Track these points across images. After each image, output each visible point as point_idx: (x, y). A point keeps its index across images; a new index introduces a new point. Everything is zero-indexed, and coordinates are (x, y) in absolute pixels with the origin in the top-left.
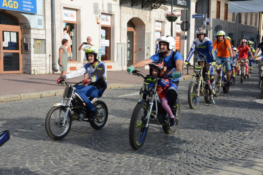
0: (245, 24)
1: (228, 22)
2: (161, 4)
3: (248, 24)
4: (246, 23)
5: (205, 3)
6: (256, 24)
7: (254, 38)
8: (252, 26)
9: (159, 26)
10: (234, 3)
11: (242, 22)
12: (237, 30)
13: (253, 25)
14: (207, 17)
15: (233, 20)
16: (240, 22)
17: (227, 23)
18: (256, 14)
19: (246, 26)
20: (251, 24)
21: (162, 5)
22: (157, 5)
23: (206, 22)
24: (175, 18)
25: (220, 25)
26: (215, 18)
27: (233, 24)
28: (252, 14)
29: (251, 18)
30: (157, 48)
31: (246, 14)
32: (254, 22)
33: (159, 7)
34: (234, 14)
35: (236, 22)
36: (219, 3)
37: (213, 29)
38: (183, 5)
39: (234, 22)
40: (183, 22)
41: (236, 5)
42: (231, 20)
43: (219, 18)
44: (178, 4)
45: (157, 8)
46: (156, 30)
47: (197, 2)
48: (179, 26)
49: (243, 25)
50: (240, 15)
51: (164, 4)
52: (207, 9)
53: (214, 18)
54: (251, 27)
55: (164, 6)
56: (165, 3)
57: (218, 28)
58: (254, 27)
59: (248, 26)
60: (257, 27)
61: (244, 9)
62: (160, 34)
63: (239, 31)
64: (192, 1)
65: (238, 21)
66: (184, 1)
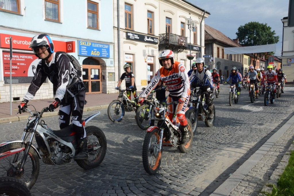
1: (224, 60)
3: (236, 61)
4: (235, 60)
5: (210, 48)
6: (241, 61)
10: (228, 49)
14: (212, 57)
15: (227, 58)
16: (231, 59)
18: (241, 55)
19: (235, 62)
20: (238, 61)
21: (184, 50)
22: (181, 50)
23: (211, 59)
24: (192, 58)
26: (217, 57)
28: (238, 55)
29: (237, 58)
31: (235, 55)
32: (239, 60)
34: (227, 55)
35: (229, 59)
37: (215, 64)
38: (197, 50)
39: (228, 60)
43: (219, 57)
44: (194, 49)
45: (181, 52)
47: (205, 48)
49: (233, 62)
50: (231, 55)
51: (186, 49)
52: (212, 52)
54: (238, 62)
55: (186, 50)
57: (218, 63)
58: (239, 63)
59: (236, 62)
60: (241, 63)
61: (233, 52)
63: (231, 65)
64: (202, 47)
65: (230, 59)
66: (197, 47)
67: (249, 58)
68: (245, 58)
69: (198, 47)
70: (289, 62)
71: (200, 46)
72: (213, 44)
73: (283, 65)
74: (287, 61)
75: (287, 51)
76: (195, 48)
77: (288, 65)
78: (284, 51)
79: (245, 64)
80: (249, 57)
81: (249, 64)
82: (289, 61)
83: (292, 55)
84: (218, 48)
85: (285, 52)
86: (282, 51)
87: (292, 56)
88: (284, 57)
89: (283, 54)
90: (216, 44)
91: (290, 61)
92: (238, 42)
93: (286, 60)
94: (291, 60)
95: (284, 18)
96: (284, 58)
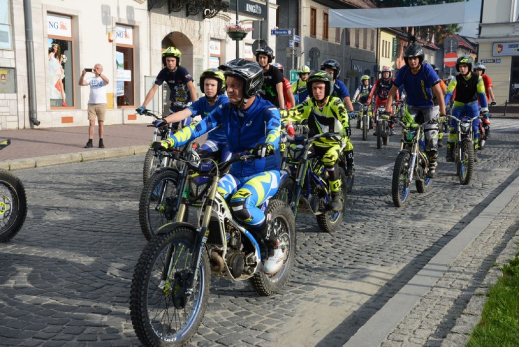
0: (355, 47)
1: (330, 44)
2: (219, 11)
3: (361, 47)
4: (357, 45)
6: (372, 48)
7: (369, 71)
8: (367, 51)
9: (216, 48)
10: (339, 13)
11: (351, 44)
12: (344, 56)
13: (368, 49)
14: (295, 34)
15: (337, 39)
16: (348, 43)
17: (328, 45)
18: (373, 32)
19: (357, 51)
20: (365, 47)
21: (221, 12)
22: (212, 11)
23: (294, 41)
24: (242, 35)
25: (316, 48)
26: (309, 36)
27: (337, 45)
28: (365, 30)
29: (364, 38)
31: (357, 31)
32: (369, 44)
33: (215, 15)
34: (338, 30)
35: (342, 43)
36: (313, 12)
37: (305, 55)
38: (255, 13)
39: (339, 44)
40: (257, 41)
41: (341, 15)
42: (334, 40)
43: (314, 36)
44: (247, 10)
45: (212, 17)
46: (211, 54)
47: (278, 8)
48: (250, 48)
49: (353, 49)
50: (347, 32)
51: (224, 11)
52: (296, 20)
53: (307, 35)
54: (365, 52)
55: (224, 13)
56: (225, 7)
57: (313, 52)
58: (369, 52)
59: (360, 51)
60: (374, 53)
61: (353, 22)
62: (218, 61)
63: (346, 59)
64: (270, 5)
65: (344, 42)
66: (257, 6)
67: (394, 39)
68: (383, 41)
69: (259, 5)
70: (495, 53)
71: (265, 4)
74: (492, 51)
75: (493, 21)
77: (494, 62)
78: (484, 21)
79: (383, 56)
80: (395, 37)
81: (393, 55)
82: (497, 49)
83: (506, 35)
84: (313, 11)
85: (488, 25)
86: (481, 21)
87: (504, 37)
88: (483, 38)
89: (482, 29)
91: (499, 49)
93: (488, 47)
94: (500, 46)
96: (484, 43)
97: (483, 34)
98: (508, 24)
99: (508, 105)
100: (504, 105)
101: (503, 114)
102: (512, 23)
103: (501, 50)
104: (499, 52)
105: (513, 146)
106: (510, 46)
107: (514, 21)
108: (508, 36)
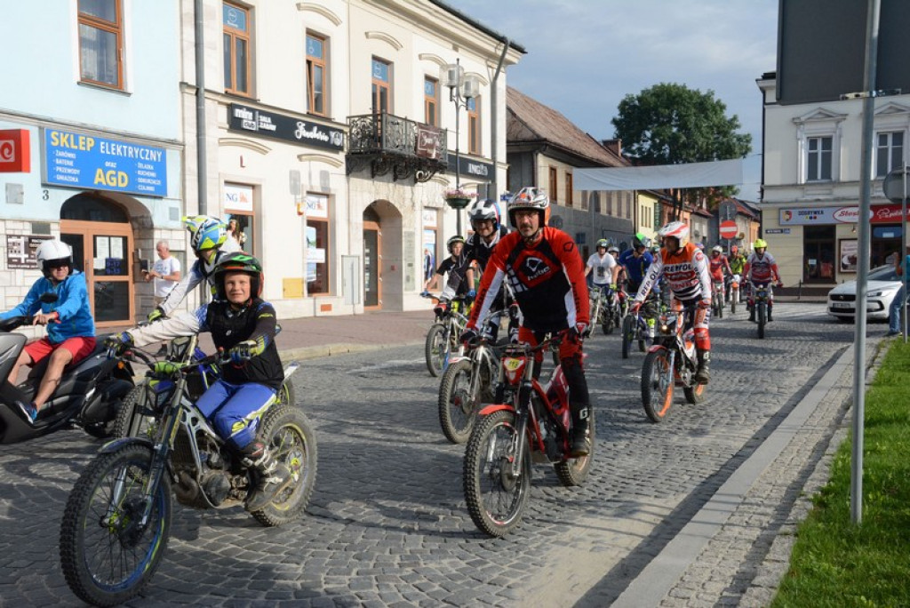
0: (607, 215)
1: (575, 211)
2: (434, 173)
3: (614, 214)
4: (610, 212)
5: (526, 170)
6: (629, 215)
7: (626, 244)
8: (622, 220)
9: (431, 219)
10: (586, 172)
11: (601, 210)
12: (593, 226)
13: (624, 216)
15: (584, 205)
16: (598, 209)
17: (572, 212)
18: (628, 195)
19: (610, 219)
20: (619, 213)
21: (437, 174)
22: (426, 174)
24: (464, 202)
25: (558, 216)
27: (585, 214)
28: (619, 193)
29: (618, 203)
30: (429, 264)
31: (609, 194)
32: (624, 211)
33: (430, 178)
34: (585, 193)
35: (590, 210)
36: (553, 172)
38: (480, 175)
39: (587, 211)
41: (589, 175)
42: (581, 206)
44: (470, 171)
45: (425, 181)
46: (425, 227)
47: (509, 167)
49: (604, 217)
50: (596, 195)
51: (441, 173)
54: (619, 220)
55: (441, 175)
56: (442, 169)
58: (625, 220)
59: (614, 219)
60: (631, 222)
61: (604, 183)
62: (434, 235)
63: (596, 229)
64: (498, 165)
65: (593, 209)
66: (482, 166)
67: (655, 204)
68: (642, 206)
69: (485, 164)
70: (783, 221)
71: (492, 163)
72: (537, 155)
73: (767, 232)
74: (779, 219)
75: (778, 183)
76: (473, 168)
77: (782, 231)
78: (766, 183)
79: (642, 225)
80: (656, 201)
81: (655, 225)
82: (784, 216)
83: (794, 199)
84: (553, 170)
85: (772, 187)
86: (763, 183)
87: (792, 202)
88: (767, 203)
89: (765, 192)
90: (544, 155)
91: (788, 217)
92: (621, 151)
93: (774, 214)
94: (789, 213)
95: (765, 74)
96: (769, 209)
97: (765, 199)
98: (795, 186)
99: (803, 286)
100: (798, 286)
101: (796, 297)
102: (801, 185)
103: (790, 217)
104: (788, 220)
105: (813, 338)
106: (801, 213)
107: (803, 182)
108: (797, 201)
